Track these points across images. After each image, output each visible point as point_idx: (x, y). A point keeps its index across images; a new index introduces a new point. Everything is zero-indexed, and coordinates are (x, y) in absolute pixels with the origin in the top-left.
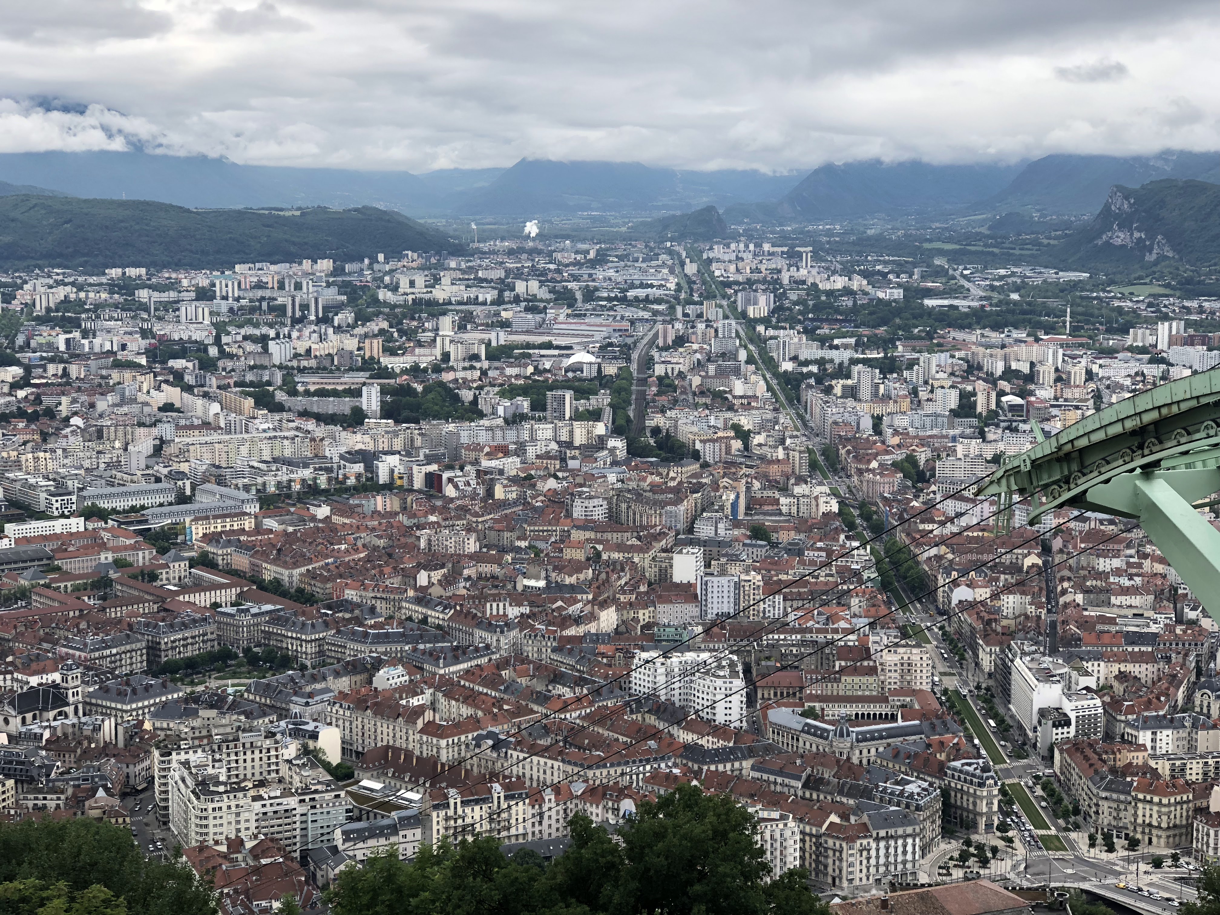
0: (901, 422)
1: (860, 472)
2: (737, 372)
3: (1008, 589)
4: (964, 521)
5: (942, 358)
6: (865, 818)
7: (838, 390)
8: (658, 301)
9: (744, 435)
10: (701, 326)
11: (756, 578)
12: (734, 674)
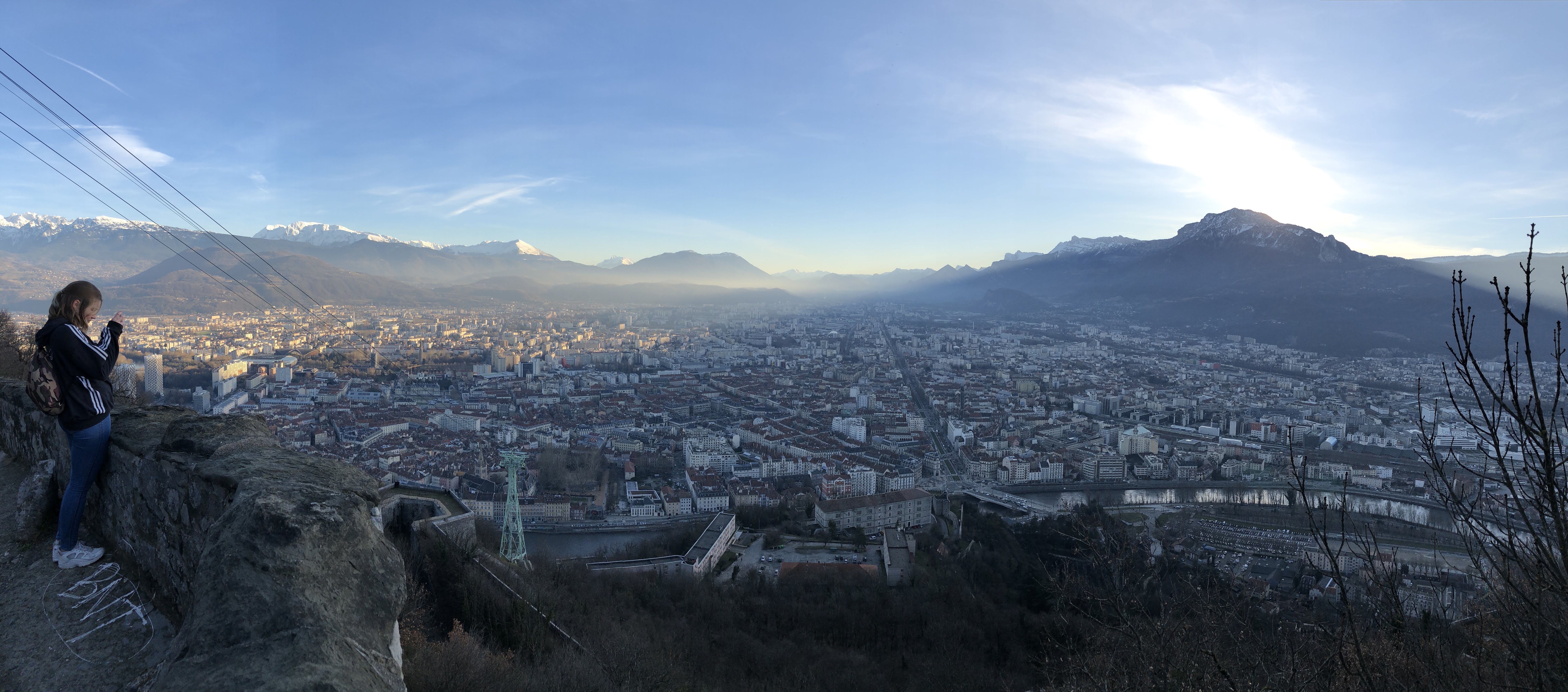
0: (925, 353)
1: (910, 367)
2: (879, 337)
3: (950, 401)
4: (939, 381)
5: (939, 335)
6: (897, 471)
7: (907, 344)
8: (858, 317)
9: (877, 355)
10: (869, 324)
11: (874, 396)
12: (863, 425)
